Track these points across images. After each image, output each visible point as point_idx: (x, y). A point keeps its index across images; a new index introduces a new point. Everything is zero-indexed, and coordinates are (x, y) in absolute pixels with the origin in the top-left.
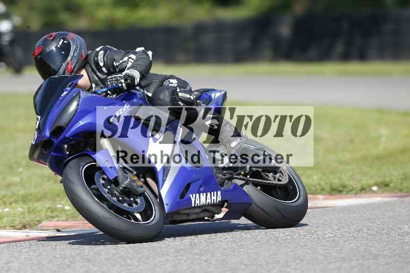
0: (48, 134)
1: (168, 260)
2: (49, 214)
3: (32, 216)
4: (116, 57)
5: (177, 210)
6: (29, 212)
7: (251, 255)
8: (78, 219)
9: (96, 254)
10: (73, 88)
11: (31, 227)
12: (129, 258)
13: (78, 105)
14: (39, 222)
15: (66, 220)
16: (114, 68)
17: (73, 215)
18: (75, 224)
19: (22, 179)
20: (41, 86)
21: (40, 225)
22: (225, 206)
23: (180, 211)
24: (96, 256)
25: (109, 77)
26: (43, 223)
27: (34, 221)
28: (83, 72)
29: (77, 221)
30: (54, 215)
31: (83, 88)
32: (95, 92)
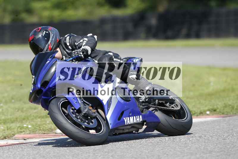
0: (39, 86)
1: (89, 156)
2: (19, 130)
3: (9, 132)
4: (76, 40)
5: (116, 127)
6: (8, 129)
7: (138, 152)
8: (36, 133)
9: (48, 153)
10: (53, 58)
11: (9, 138)
12: (66, 155)
13: (56, 68)
14: (14, 135)
15: (30, 134)
16: (75, 46)
17: (33, 131)
18: (34, 136)
19: (3, 110)
20: (34, 58)
21: (14, 137)
22: (145, 124)
23: (118, 128)
24: (47, 154)
25: (73, 52)
26: (16, 136)
27: (10, 134)
28: (58, 49)
29: (35, 134)
30: (22, 131)
31: (58, 59)
32: (65, 61)
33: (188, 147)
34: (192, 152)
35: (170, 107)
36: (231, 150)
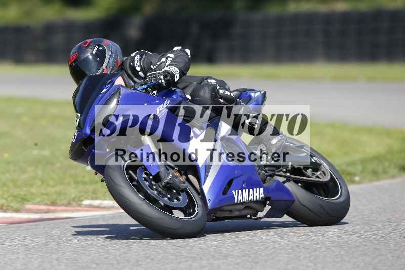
0: (88, 131)
22: (268, 203)
23: (223, 208)
32: (134, 89)
33: (188, 248)
34: (194, 255)
35: (314, 177)
36: (260, 255)
